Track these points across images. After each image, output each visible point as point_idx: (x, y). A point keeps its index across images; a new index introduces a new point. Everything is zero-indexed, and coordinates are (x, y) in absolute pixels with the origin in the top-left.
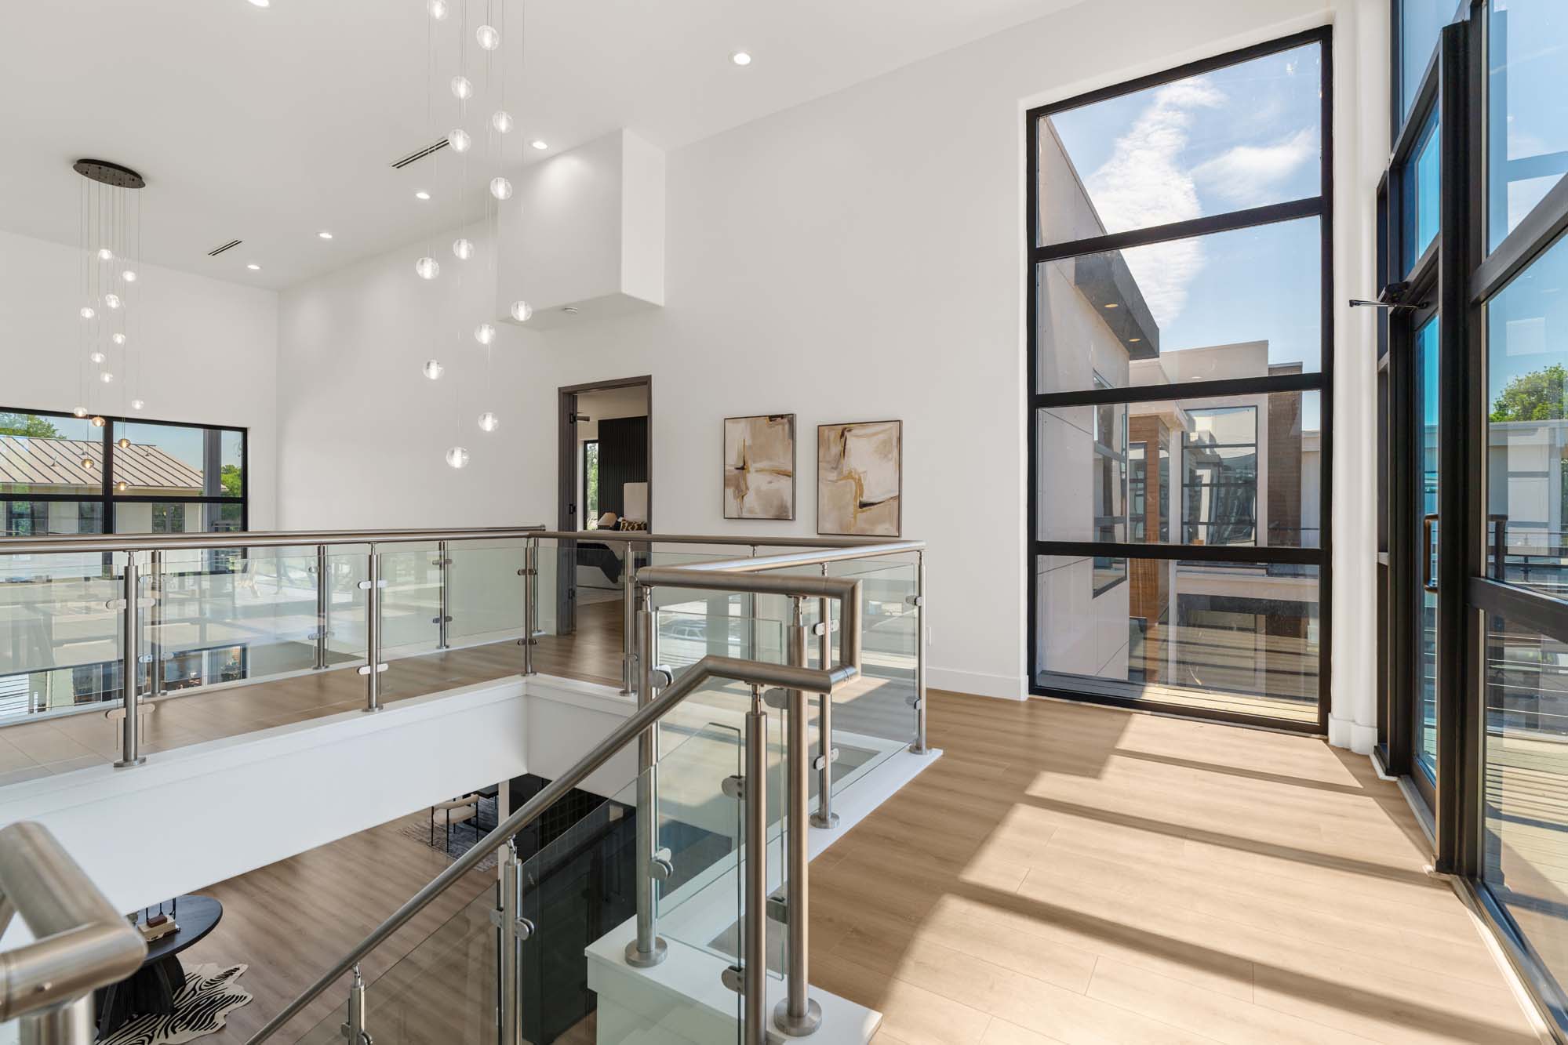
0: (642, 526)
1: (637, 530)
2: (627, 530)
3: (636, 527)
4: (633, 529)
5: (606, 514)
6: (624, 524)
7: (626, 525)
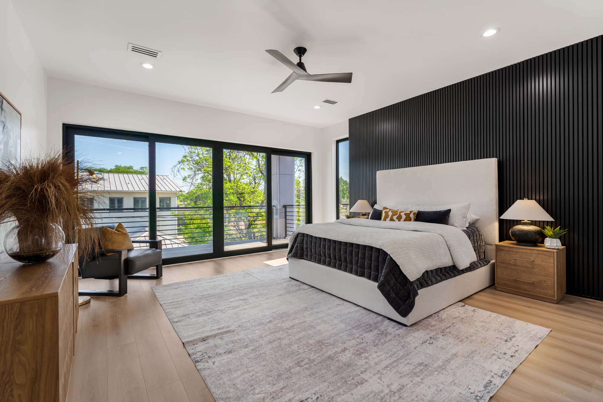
0: (412, 216)
1: (405, 220)
2: (392, 220)
3: (404, 217)
4: (399, 218)
5: (359, 201)
6: (386, 213)
7: (390, 214)
